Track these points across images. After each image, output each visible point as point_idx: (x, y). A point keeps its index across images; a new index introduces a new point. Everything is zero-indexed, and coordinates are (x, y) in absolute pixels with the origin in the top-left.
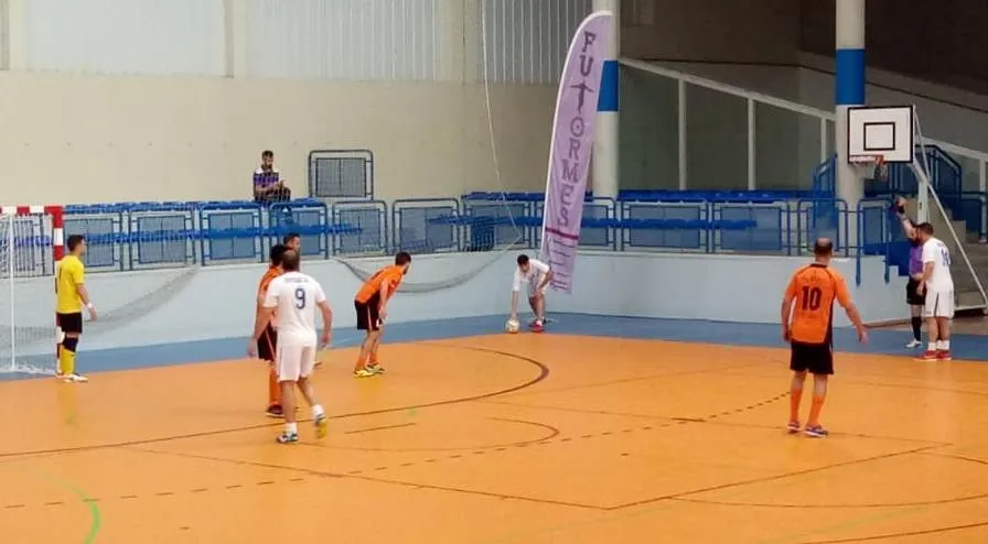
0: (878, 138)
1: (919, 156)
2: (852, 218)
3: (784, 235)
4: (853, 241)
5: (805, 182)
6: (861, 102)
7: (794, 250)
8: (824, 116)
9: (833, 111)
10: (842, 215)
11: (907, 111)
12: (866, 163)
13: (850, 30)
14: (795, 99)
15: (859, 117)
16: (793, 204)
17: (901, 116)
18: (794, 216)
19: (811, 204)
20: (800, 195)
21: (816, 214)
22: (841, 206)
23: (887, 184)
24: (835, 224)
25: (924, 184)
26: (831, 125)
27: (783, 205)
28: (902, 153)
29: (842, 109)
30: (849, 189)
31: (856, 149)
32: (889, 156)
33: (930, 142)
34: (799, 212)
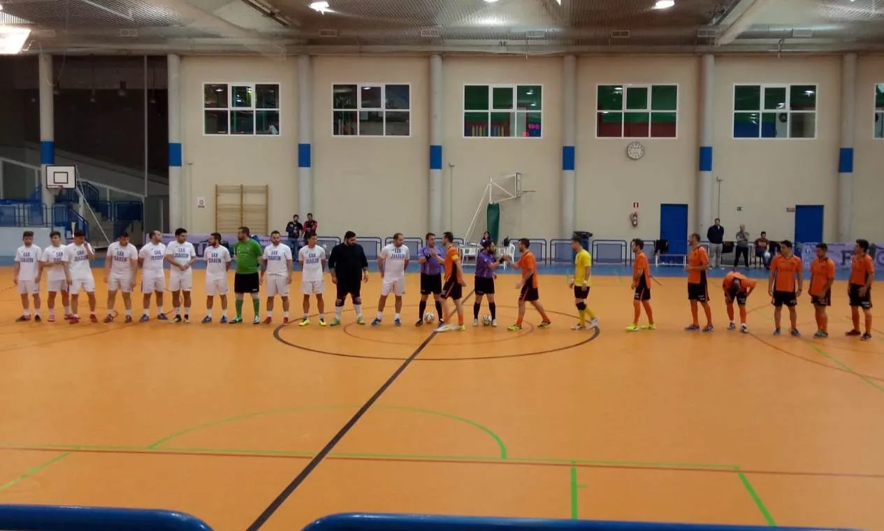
0: (61, 178)
1: (79, 186)
2: (49, 212)
3: (17, 218)
4: (49, 220)
5: (28, 196)
6: (53, 162)
7: (22, 225)
8: (36, 169)
9: (40, 166)
10: (44, 211)
11: (73, 168)
12: (55, 189)
13: (47, 132)
14: (23, 161)
15: (51, 170)
16: (21, 205)
17: (71, 170)
18: (22, 211)
19: (30, 205)
20: (25, 201)
21: (32, 209)
22: (44, 206)
23: (65, 198)
24: (41, 214)
25: (82, 198)
26: (39, 172)
27: (16, 205)
28: (71, 185)
29: (44, 166)
30: (48, 199)
31: (50, 182)
32: (65, 186)
33: (84, 181)
34: (24, 208)
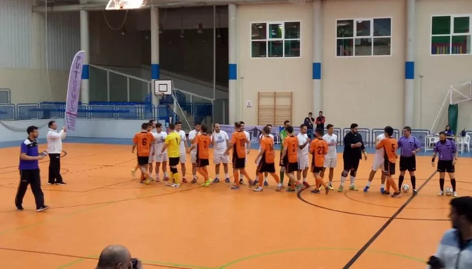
0: (163, 88)
1: (174, 93)
2: (156, 110)
3: (137, 114)
4: (156, 116)
5: (144, 100)
6: (159, 79)
7: (140, 119)
8: (149, 82)
9: (151, 80)
10: (153, 109)
12: (160, 95)
13: (155, 59)
14: (141, 78)
15: (158, 82)
16: (140, 106)
17: (169, 82)
18: (140, 109)
19: (145, 106)
20: (142, 103)
21: (146, 108)
22: (153, 107)
23: (165, 101)
24: (151, 111)
25: (175, 101)
26: (150, 84)
27: (137, 106)
28: (169, 92)
29: (153, 80)
30: (155, 102)
31: (157, 91)
32: (166, 93)
33: (177, 89)
